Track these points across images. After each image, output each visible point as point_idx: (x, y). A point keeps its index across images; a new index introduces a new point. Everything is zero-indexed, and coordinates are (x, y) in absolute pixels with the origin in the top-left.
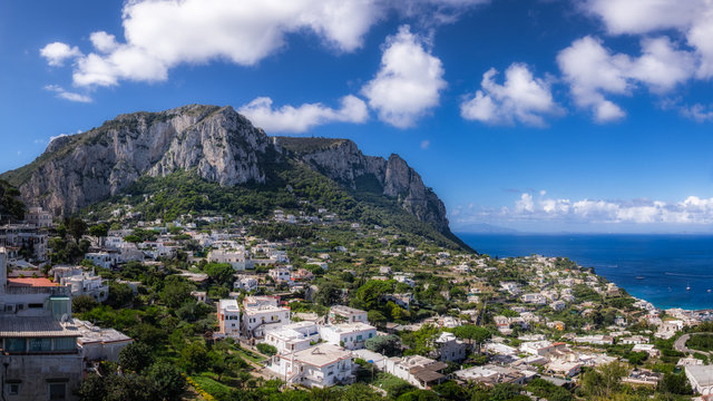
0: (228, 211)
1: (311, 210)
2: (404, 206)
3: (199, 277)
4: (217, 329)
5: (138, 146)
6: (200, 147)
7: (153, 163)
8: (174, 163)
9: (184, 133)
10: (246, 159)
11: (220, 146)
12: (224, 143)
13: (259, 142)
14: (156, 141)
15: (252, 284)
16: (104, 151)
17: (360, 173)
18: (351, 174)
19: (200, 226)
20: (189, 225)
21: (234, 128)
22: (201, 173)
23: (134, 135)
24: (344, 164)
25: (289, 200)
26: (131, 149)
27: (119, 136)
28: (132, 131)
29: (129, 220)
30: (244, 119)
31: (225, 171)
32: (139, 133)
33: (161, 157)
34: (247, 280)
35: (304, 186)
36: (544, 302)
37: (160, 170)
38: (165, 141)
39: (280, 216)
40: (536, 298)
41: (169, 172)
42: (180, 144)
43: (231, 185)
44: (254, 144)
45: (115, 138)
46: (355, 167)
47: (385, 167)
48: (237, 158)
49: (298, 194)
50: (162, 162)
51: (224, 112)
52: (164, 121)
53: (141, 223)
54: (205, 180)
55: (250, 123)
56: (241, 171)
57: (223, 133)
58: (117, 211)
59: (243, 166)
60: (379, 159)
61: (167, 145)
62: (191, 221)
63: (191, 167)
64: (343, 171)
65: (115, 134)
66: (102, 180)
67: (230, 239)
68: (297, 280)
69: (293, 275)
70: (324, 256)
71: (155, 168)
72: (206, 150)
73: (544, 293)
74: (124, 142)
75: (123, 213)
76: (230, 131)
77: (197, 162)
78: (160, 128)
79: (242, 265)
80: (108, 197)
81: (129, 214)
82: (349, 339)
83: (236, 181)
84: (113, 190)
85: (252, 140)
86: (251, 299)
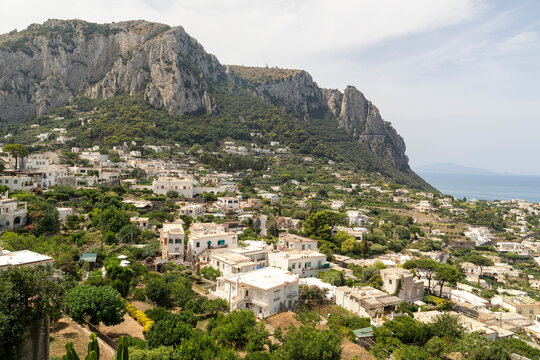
0: (177, 140)
1: (263, 143)
2: (360, 141)
3: (141, 204)
4: (159, 254)
5: (73, 62)
6: (147, 69)
7: (92, 83)
8: (117, 85)
9: (129, 53)
10: (197, 87)
11: (169, 71)
12: (174, 67)
13: (211, 69)
14: (96, 58)
15: (199, 211)
16: (28, 61)
17: (314, 106)
18: (306, 107)
19: (146, 155)
20: (133, 153)
21: (185, 52)
22: (148, 99)
23: (69, 47)
24: (298, 96)
25: (241, 131)
26: (64, 63)
27: (49, 46)
28: (66, 41)
29: (60, 146)
30: (196, 43)
31: (174, 98)
32: (75, 46)
33: (102, 77)
34: (194, 206)
35: (256, 117)
36: (525, 254)
37: (100, 91)
38: (107, 59)
39: (231, 148)
40: (514, 248)
41: (111, 95)
42: (125, 64)
43: (180, 113)
44: (206, 71)
45: (44, 48)
46: (310, 99)
47: (341, 100)
48: (187, 85)
49: (251, 126)
50: (102, 83)
51: (174, 33)
52: (107, 36)
53: (75, 150)
54: (152, 107)
55: (202, 48)
56: (191, 99)
57: (173, 57)
58: (46, 135)
59: (194, 94)
60: (335, 91)
61: (109, 64)
62: (134, 149)
63: (136, 91)
64: (297, 103)
65: (43, 42)
66: (24, 98)
67: (179, 168)
68: (245, 209)
69: (243, 204)
70: (276, 188)
71: (95, 89)
72: (154, 73)
73: (527, 244)
74: (55, 54)
75: (52, 137)
76: (180, 55)
77: (144, 86)
78: (101, 42)
79: (189, 194)
80: (33, 118)
81: (61, 139)
82: (297, 266)
83: (186, 110)
84: (40, 110)
85: (204, 67)
86: (197, 225)
